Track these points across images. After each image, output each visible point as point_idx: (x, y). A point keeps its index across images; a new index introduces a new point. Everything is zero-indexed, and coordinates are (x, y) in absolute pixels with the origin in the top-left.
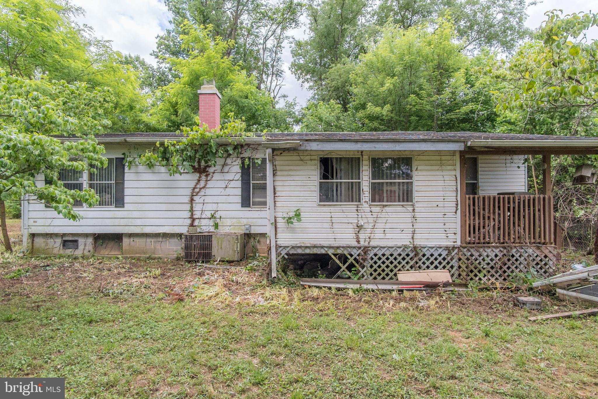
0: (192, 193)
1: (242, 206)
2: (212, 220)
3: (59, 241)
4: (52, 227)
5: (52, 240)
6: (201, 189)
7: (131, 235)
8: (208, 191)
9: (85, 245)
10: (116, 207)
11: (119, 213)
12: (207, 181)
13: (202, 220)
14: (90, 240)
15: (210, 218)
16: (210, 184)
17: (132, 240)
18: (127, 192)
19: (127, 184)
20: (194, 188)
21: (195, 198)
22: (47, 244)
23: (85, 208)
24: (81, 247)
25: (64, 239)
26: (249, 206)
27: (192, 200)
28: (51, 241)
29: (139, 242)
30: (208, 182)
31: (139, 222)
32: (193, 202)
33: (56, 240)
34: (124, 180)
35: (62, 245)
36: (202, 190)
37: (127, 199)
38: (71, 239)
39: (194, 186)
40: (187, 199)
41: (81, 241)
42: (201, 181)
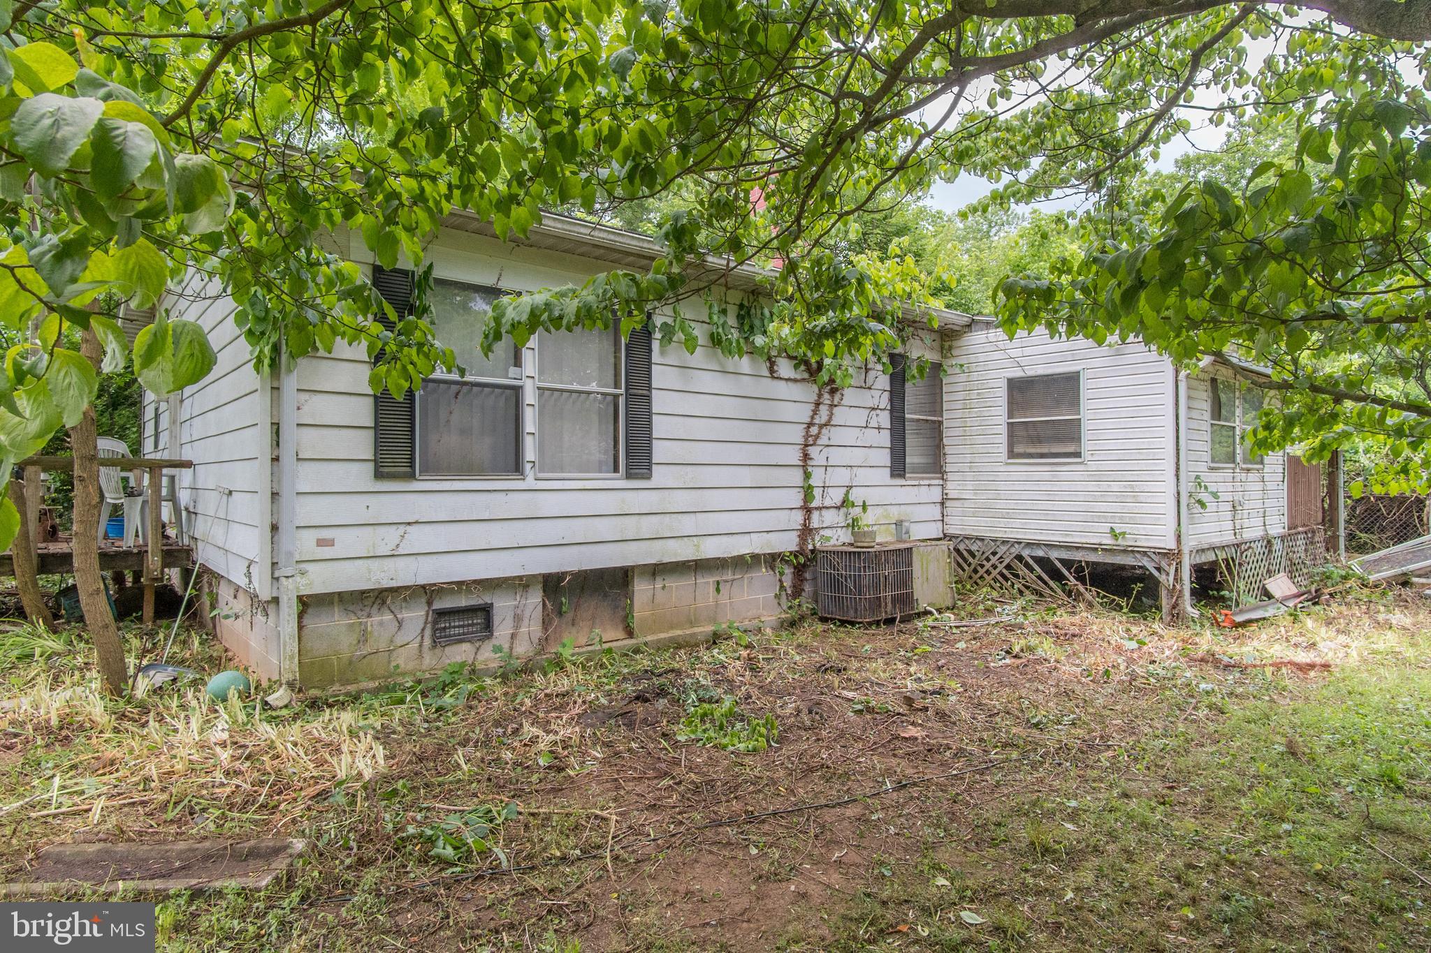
0: (807, 436)
1: (892, 476)
2: (843, 510)
3: (415, 616)
4: (401, 562)
5: (388, 617)
6: (821, 426)
7: (657, 570)
8: (837, 436)
9: (518, 619)
10: (629, 476)
11: (637, 497)
12: (832, 406)
13: (824, 512)
14: (535, 599)
15: (838, 508)
16: (840, 415)
17: (659, 585)
18: (660, 426)
19: (660, 402)
20: (810, 425)
21: (813, 451)
22: (364, 637)
23: (530, 482)
24: (502, 630)
25: (438, 605)
26: (902, 476)
27: (806, 457)
28: (380, 622)
29: (678, 590)
30: (836, 410)
31: (688, 525)
32: (810, 463)
33: (405, 615)
34: (650, 388)
35: (428, 632)
36: (824, 431)
37: (660, 451)
38: (463, 602)
39: (808, 420)
40: (794, 456)
41: (503, 605)
42: (821, 407)
